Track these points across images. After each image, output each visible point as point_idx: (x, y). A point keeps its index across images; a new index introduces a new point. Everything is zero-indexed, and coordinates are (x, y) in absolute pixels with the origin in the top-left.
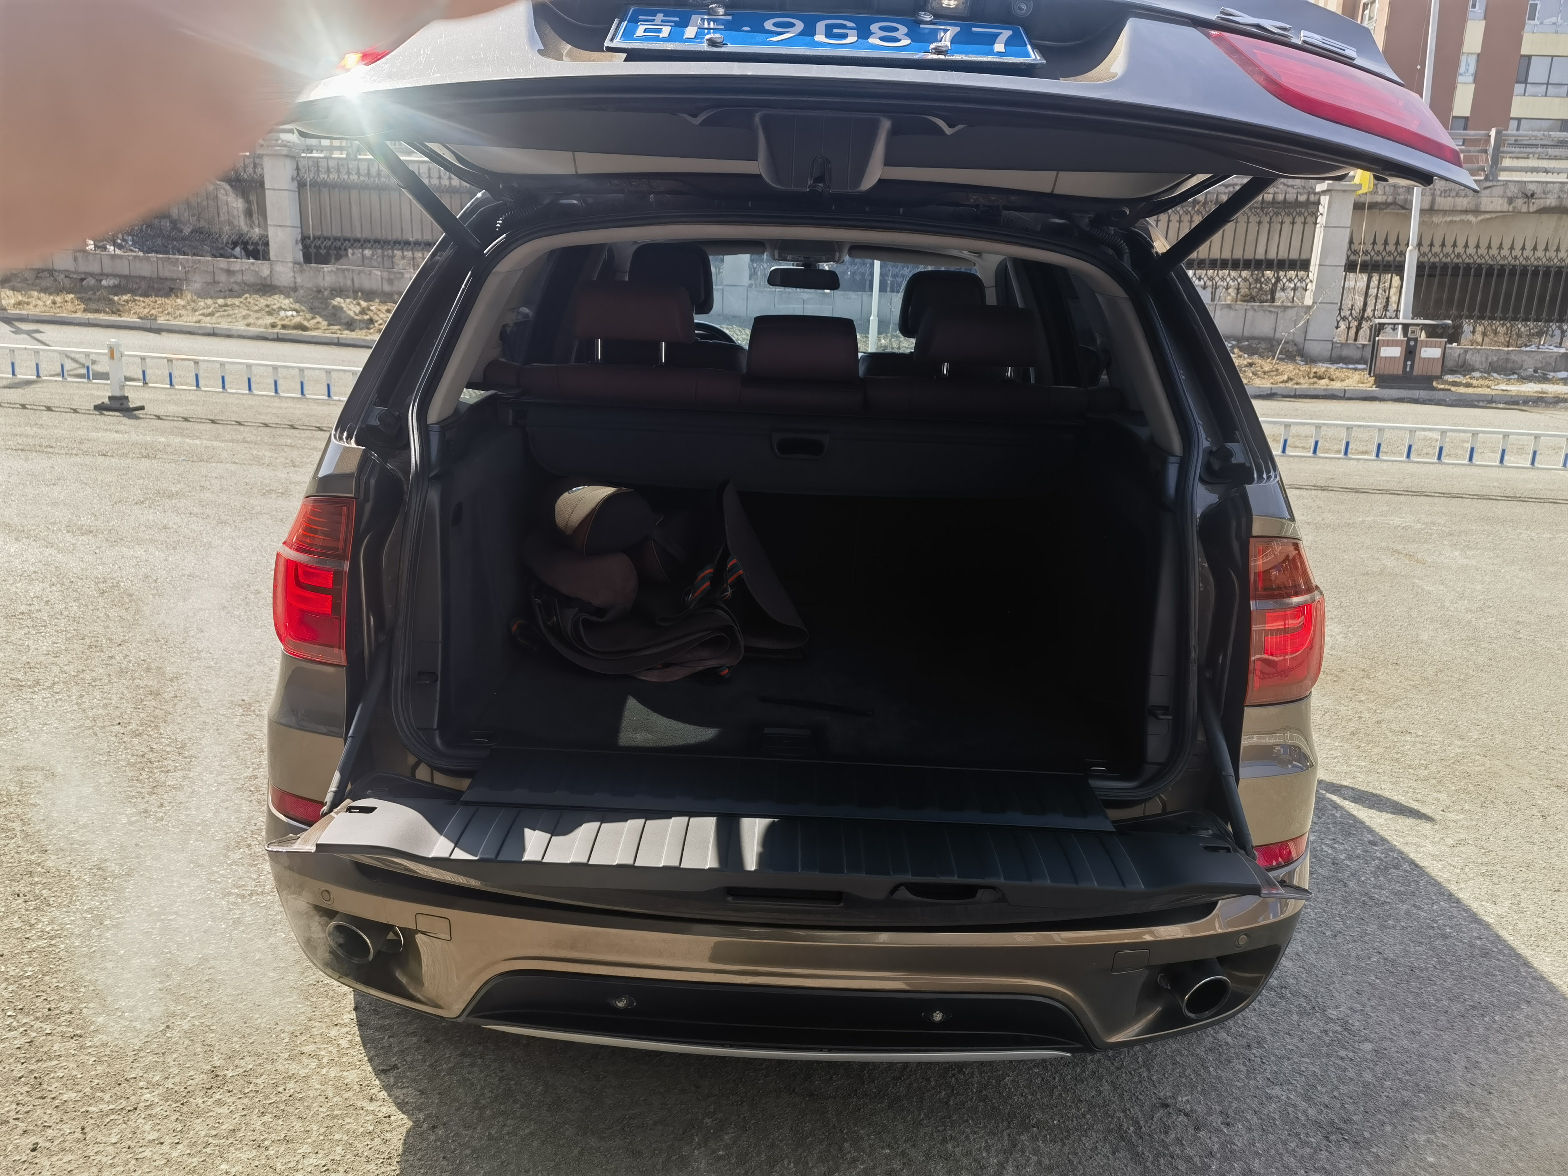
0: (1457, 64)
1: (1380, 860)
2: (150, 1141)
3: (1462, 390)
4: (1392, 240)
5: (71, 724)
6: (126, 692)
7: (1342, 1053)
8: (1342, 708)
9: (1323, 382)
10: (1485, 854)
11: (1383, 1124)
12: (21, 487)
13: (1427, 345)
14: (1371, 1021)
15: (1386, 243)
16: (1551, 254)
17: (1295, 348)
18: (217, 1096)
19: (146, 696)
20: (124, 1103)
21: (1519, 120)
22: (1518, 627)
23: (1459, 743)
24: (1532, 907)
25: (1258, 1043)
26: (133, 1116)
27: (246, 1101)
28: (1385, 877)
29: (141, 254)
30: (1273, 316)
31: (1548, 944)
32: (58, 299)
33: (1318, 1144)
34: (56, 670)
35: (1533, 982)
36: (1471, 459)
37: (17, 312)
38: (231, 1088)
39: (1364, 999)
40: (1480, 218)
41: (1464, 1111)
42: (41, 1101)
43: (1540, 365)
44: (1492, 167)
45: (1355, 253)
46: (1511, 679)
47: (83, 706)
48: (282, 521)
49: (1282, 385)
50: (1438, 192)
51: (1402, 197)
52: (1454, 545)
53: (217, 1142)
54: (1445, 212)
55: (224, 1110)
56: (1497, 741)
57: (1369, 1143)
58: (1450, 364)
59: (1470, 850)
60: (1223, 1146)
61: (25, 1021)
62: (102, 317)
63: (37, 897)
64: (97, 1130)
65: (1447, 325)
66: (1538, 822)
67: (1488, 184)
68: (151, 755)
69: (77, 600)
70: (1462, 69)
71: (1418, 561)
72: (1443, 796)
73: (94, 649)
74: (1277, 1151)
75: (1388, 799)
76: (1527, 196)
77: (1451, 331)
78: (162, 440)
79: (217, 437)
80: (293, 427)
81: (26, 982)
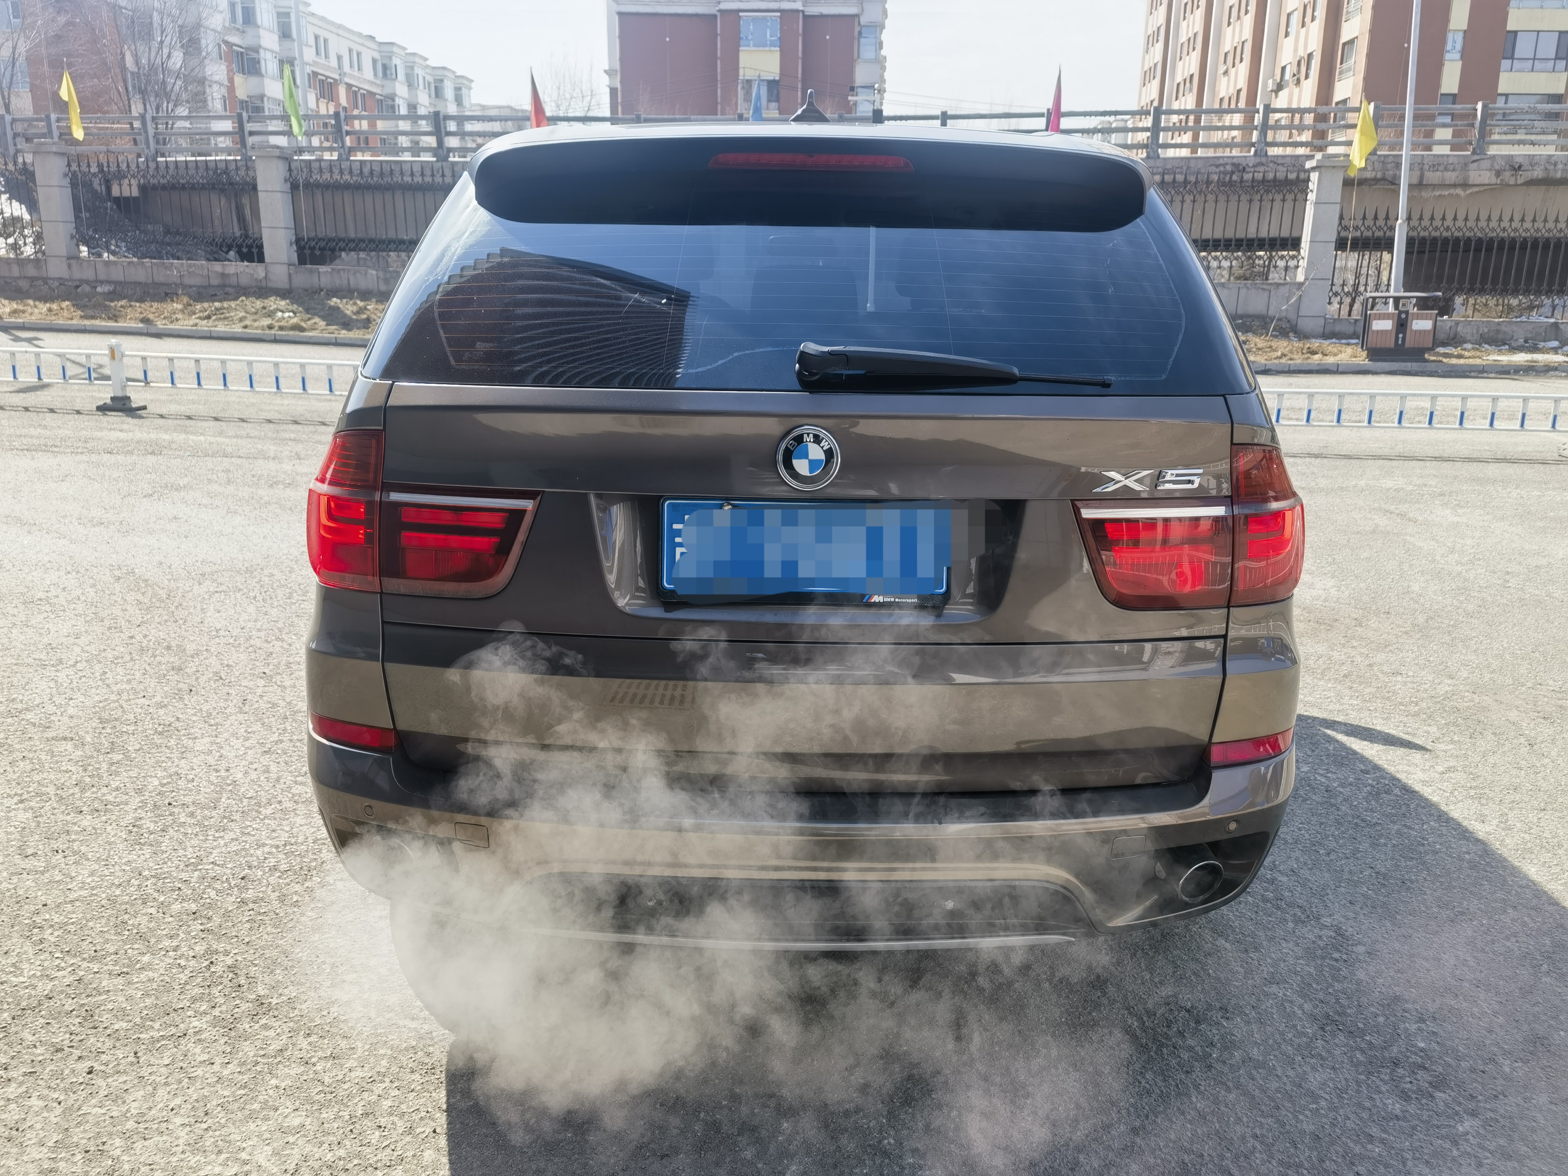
0: (1444, 42)
1: (1372, 786)
2: (201, 1062)
3: (1454, 361)
4: (1382, 215)
5: (97, 698)
6: (148, 668)
7: (1336, 955)
8: (1335, 654)
9: (1316, 357)
10: (1473, 779)
11: (1376, 1016)
12: (29, 484)
13: (1418, 317)
14: (1363, 927)
15: (1376, 218)
16: (1539, 224)
17: (1288, 325)
18: (263, 1021)
19: (168, 671)
20: (173, 1030)
21: (1507, 95)
22: (1507, 577)
23: (1449, 682)
24: (1519, 825)
25: (1256, 948)
26: (183, 1041)
27: (291, 1024)
28: (1377, 802)
29: (135, 260)
30: (1266, 294)
31: (1533, 856)
32: (55, 306)
33: (1314, 1035)
34: (77, 650)
35: (1519, 890)
36: (1461, 423)
37: (13, 320)
38: (276, 1013)
39: (1357, 908)
40: (1468, 192)
41: (1452, 1003)
42: (94, 1031)
43: (1530, 335)
44: (1479, 140)
45: (1346, 228)
46: (1500, 623)
47: (107, 682)
48: (290, 509)
49: (1277, 361)
50: (1426, 167)
51: (1391, 173)
52: (1445, 505)
53: (266, 1061)
54: (1434, 186)
55: (271, 1033)
56: (1486, 679)
57: (1363, 1033)
58: (1441, 336)
59: (1459, 776)
60: (1223, 1037)
61: (72, 961)
62: (98, 323)
63: (75, 853)
64: (149, 1054)
65: (1437, 297)
66: (1524, 750)
67: (1476, 157)
68: (178, 724)
69: (94, 586)
70: (1449, 46)
71: (1409, 520)
72: (1433, 729)
73: (113, 630)
74: (1275, 1041)
75: (1380, 732)
76: (1515, 169)
77: (1441, 304)
78: (167, 437)
79: (221, 433)
80: (296, 422)
81: (72, 928)
